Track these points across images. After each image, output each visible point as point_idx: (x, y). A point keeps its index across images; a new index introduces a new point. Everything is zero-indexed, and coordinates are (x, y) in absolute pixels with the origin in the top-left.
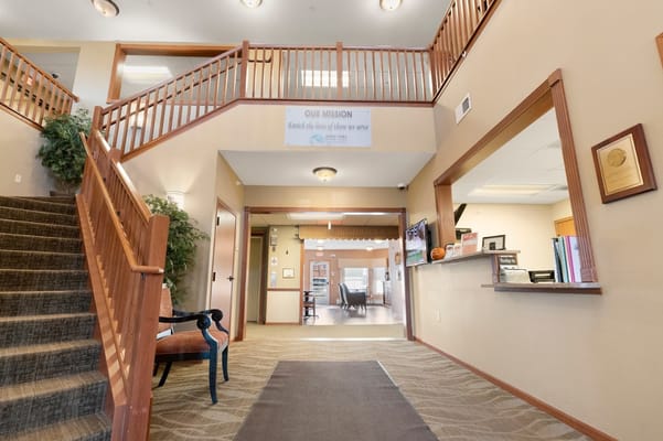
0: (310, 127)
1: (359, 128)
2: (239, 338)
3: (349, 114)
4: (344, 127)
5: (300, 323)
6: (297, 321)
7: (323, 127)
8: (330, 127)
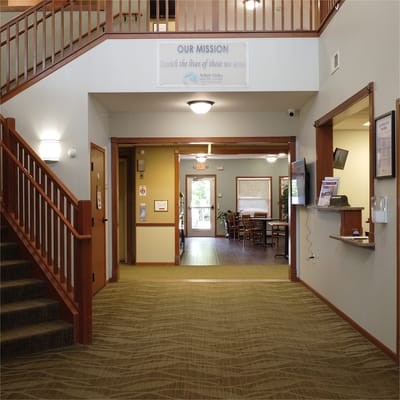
0: (184, 64)
1: (235, 65)
2: (114, 279)
3: (225, 49)
4: (219, 65)
5: (177, 263)
6: (173, 261)
7: (197, 65)
8: (205, 64)
